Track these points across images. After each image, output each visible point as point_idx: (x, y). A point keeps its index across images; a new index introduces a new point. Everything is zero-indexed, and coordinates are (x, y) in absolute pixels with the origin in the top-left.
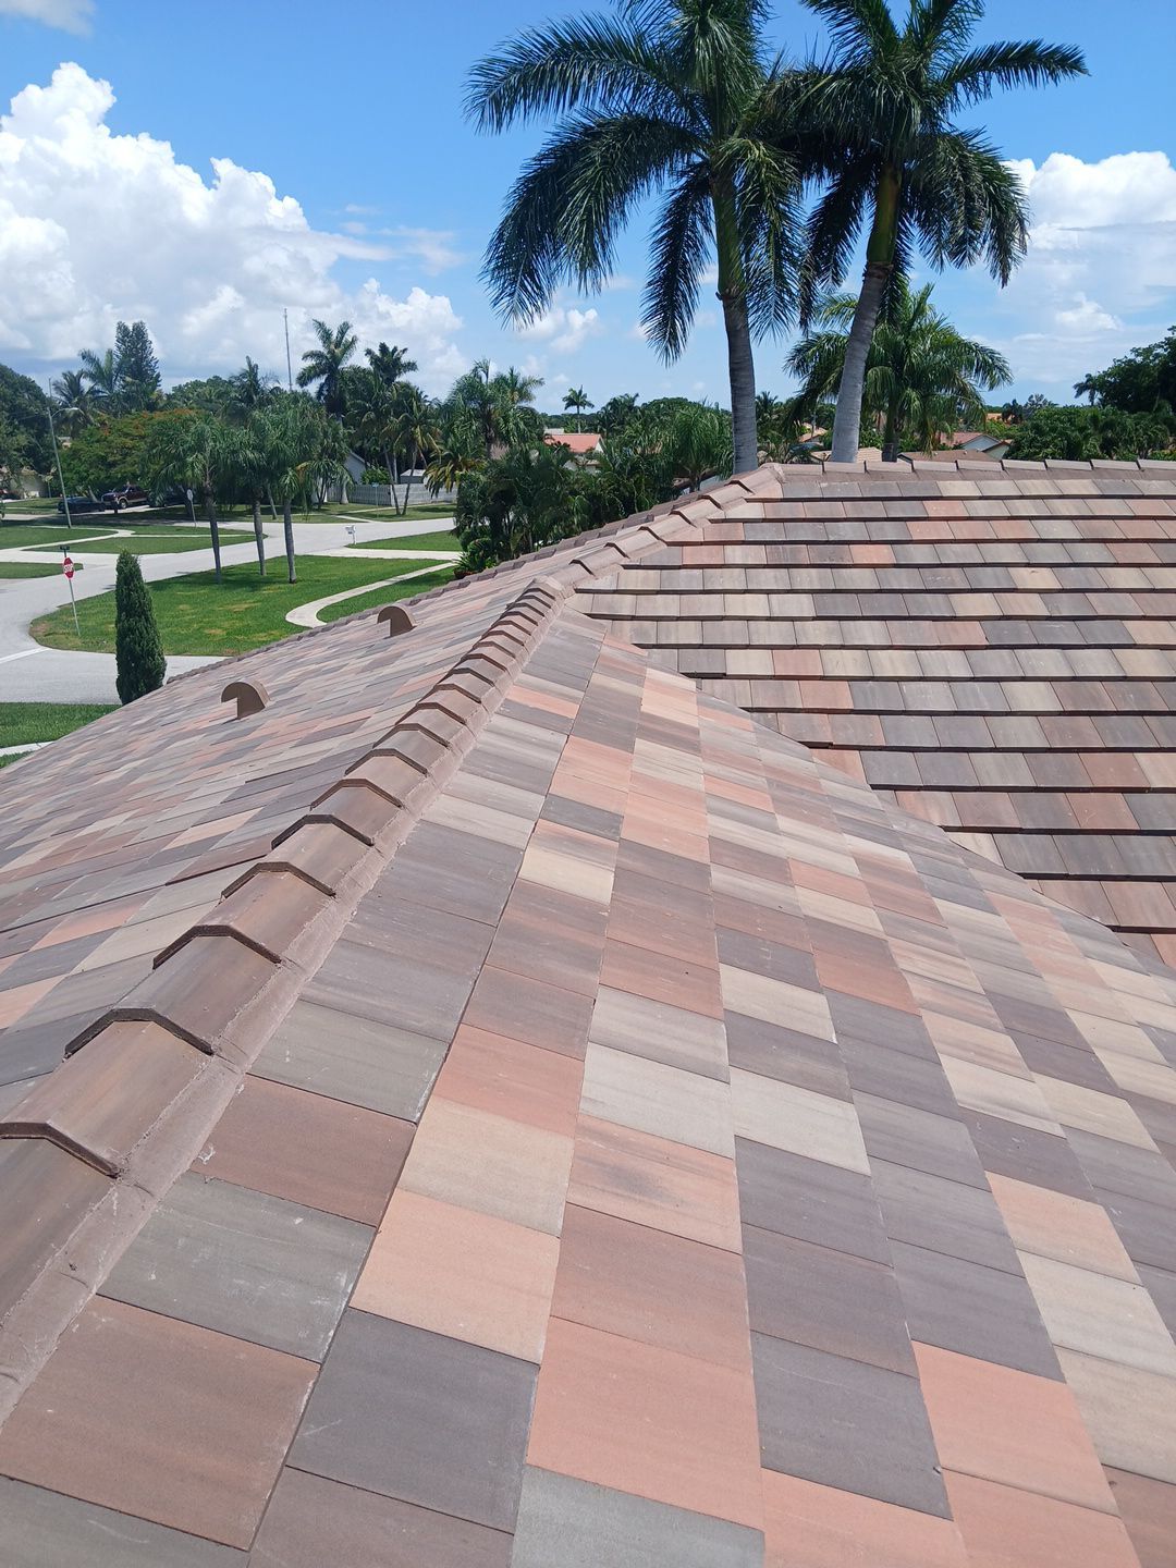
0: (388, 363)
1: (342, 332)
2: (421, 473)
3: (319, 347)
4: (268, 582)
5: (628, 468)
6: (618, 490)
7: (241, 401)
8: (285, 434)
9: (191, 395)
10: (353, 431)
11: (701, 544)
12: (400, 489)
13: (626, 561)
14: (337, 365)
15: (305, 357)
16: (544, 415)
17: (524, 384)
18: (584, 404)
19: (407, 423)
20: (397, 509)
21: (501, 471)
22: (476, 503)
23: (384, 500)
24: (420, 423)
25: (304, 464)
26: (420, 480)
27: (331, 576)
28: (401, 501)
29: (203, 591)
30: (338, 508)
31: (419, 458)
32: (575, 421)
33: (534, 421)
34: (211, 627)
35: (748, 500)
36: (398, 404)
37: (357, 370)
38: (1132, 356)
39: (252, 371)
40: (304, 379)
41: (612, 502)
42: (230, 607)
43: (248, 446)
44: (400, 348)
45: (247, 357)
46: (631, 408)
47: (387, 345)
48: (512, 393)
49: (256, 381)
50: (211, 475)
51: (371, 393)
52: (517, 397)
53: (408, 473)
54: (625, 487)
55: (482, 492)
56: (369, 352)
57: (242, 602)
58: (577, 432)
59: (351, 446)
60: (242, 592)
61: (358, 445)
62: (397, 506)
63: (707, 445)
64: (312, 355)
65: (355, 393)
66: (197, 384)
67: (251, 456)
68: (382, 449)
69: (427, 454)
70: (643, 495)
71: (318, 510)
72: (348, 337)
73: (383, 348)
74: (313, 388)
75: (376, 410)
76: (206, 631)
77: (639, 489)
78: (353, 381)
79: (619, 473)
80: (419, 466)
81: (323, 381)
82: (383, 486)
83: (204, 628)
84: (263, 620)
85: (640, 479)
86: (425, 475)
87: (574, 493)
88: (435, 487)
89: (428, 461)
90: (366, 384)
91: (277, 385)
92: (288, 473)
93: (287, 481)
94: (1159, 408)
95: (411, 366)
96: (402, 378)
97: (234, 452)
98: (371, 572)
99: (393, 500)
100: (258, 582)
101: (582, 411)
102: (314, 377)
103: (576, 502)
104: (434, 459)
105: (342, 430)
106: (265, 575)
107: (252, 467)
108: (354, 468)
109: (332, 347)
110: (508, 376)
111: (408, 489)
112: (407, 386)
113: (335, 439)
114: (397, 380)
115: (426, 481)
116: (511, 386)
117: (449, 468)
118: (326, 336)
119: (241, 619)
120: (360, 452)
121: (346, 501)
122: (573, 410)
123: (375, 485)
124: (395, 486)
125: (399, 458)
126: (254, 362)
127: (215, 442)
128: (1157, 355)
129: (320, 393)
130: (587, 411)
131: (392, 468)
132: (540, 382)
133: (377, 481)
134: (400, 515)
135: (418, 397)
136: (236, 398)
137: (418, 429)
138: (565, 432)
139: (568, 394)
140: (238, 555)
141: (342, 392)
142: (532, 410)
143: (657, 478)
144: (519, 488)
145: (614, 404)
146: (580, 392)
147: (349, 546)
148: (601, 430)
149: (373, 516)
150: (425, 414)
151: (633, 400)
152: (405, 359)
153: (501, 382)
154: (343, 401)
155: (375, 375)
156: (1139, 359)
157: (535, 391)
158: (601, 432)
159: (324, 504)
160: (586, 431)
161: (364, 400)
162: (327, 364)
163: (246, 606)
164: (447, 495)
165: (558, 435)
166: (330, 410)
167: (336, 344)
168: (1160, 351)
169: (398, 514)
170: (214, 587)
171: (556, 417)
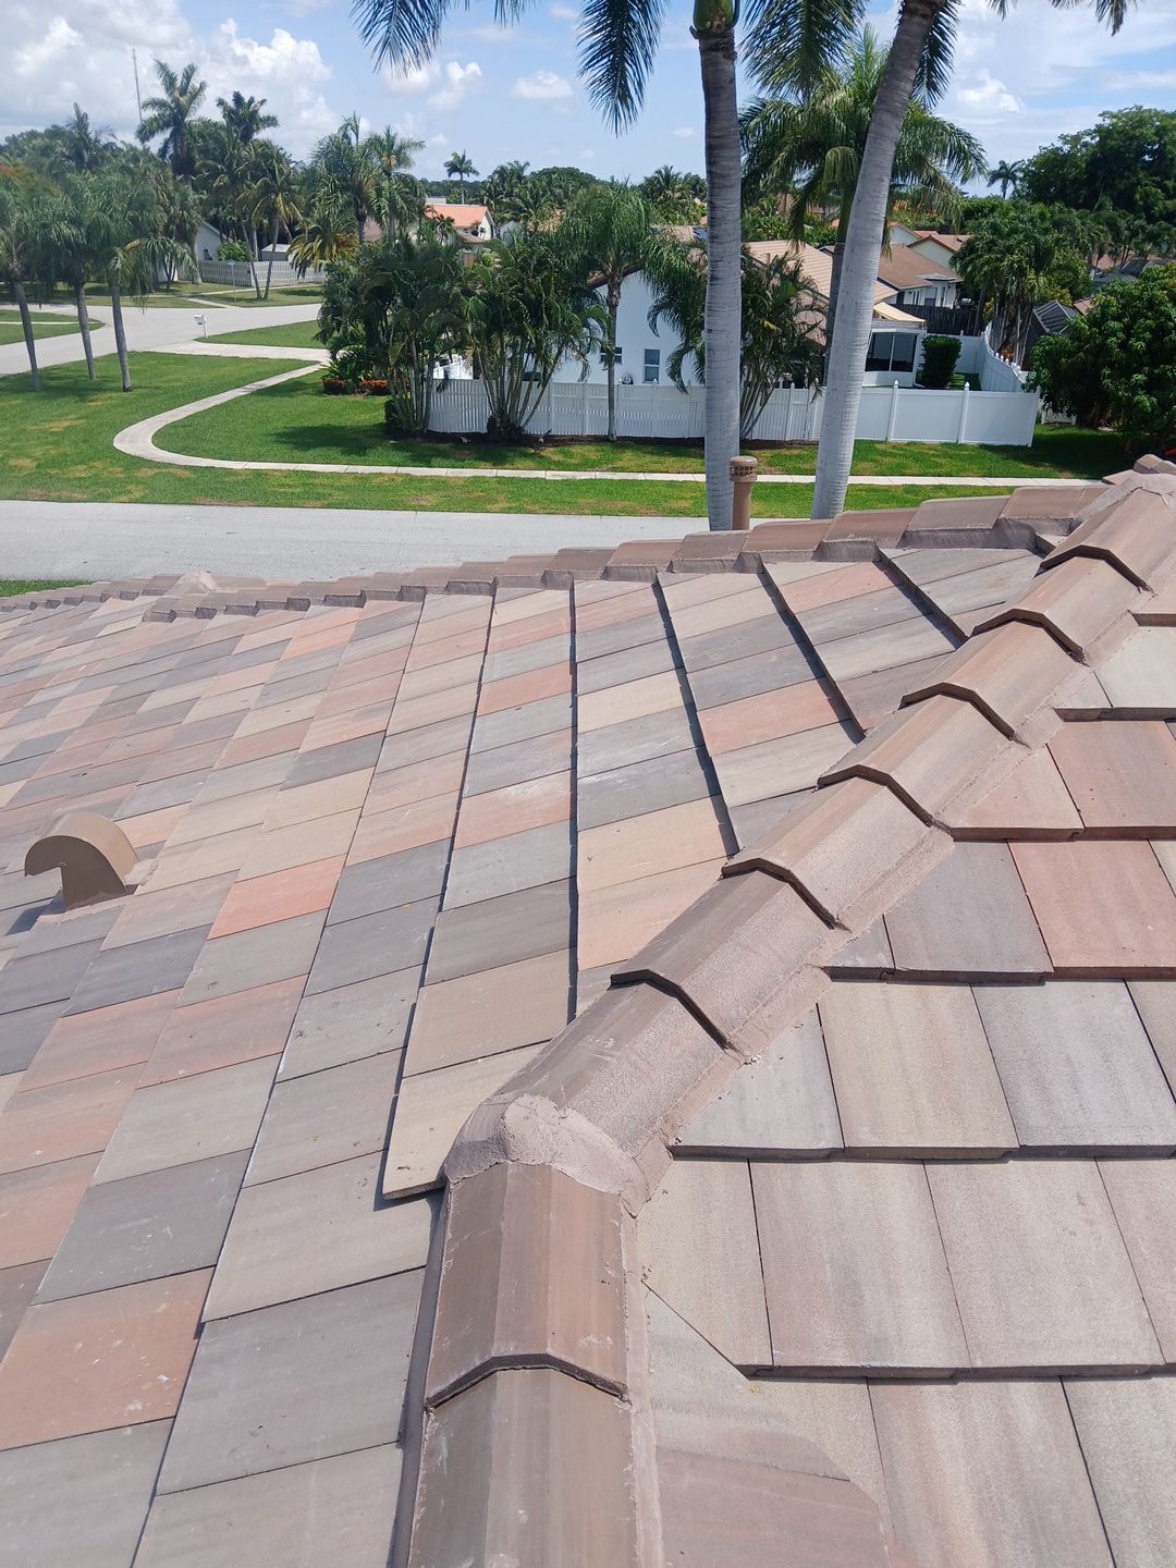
0: (243, 116)
1: (188, 76)
2: (284, 248)
3: (161, 94)
4: (99, 389)
5: (533, 263)
6: (521, 291)
7: (69, 158)
8: (109, 203)
9: (26, 147)
10: (204, 197)
11: (1073, 836)
12: (260, 267)
13: (836, 949)
14: (184, 116)
15: (145, 106)
16: (424, 182)
17: (401, 148)
18: (469, 170)
19: (267, 190)
20: (258, 291)
21: (377, 262)
22: (347, 302)
23: (243, 279)
24: (282, 189)
25: (136, 242)
26: (284, 257)
27: (174, 381)
28: (262, 282)
29: (17, 401)
30: (189, 288)
31: (282, 231)
32: (455, 190)
33: (414, 191)
34: (18, 456)
35: (1143, 620)
36: (257, 166)
37: (207, 124)
38: (1059, 144)
39: (81, 122)
40: (145, 133)
41: (515, 306)
42: (47, 425)
43: (62, 218)
44: (258, 99)
45: (76, 105)
46: (520, 178)
47: (243, 95)
48: (389, 156)
49: (85, 134)
50: (19, 255)
51: (223, 153)
52: (394, 162)
53: (269, 248)
54: (530, 285)
55: (353, 288)
56: (221, 103)
57: (63, 418)
58: (460, 203)
59: (205, 215)
60: (68, 403)
61: (212, 213)
62: (257, 288)
63: (631, 236)
64: (154, 103)
65: (205, 152)
66: (33, 135)
67: (66, 231)
68: (239, 220)
69: (292, 225)
70: (552, 297)
71: (167, 291)
72: (195, 83)
73: (238, 98)
74: (155, 144)
75: (230, 172)
76: (12, 462)
77: (547, 292)
78: (203, 137)
79: (523, 269)
80: (283, 240)
81: (168, 136)
82: (241, 263)
83: (8, 456)
84: (84, 446)
85: (549, 277)
86: (290, 251)
87: (468, 293)
88: (302, 266)
89: (295, 234)
90: (218, 140)
91: (112, 140)
92: (116, 254)
93: (119, 265)
94: (1101, 207)
95: (271, 121)
96: (262, 135)
97: (45, 226)
98: (224, 375)
99: (253, 281)
100: (85, 389)
101: (465, 177)
102: (157, 130)
103: (469, 304)
104: (299, 232)
105: (192, 196)
106: (95, 379)
107: (68, 244)
108: (206, 240)
109: (177, 94)
110: (383, 136)
111: (270, 266)
112: (266, 145)
113: (184, 207)
114: (255, 136)
115: (291, 258)
116: (388, 148)
117: (317, 244)
118: (169, 81)
119: (57, 444)
120: (215, 222)
121: (200, 280)
122: (456, 177)
123: (232, 263)
124: (255, 264)
125: (260, 230)
126: (83, 110)
127: (22, 212)
128: (1086, 145)
129: (163, 152)
130: (470, 178)
131: (252, 242)
132: (420, 145)
133: (234, 259)
134: (261, 299)
135: (280, 158)
136: (63, 155)
137: (280, 198)
138: (448, 202)
139: (451, 159)
140: (60, 351)
141: (190, 150)
142: (412, 179)
143: (569, 277)
144: (399, 284)
145: (501, 172)
146: (464, 157)
147: (201, 340)
148: (488, 201)
149: (229, 300)
150: (287, 179)
151: (522, 169)
152: (263, 112)
153: (374, 143)
154: (191, 161)
155: (228, 130)
156: (1066, 148)
157: (413, 155)
158: (488, 204)
159: (173, 282)
160: (471, 203)
161: (215, 159)
162: (173, 116)
163: (66, 424)
164: (315, 276)
165: (439, 206)
166: (177, 171)
167: (181, 90)
168: (1088, 139)
169: (259, 298)
170: (30, 395)
171: (438, 183)
